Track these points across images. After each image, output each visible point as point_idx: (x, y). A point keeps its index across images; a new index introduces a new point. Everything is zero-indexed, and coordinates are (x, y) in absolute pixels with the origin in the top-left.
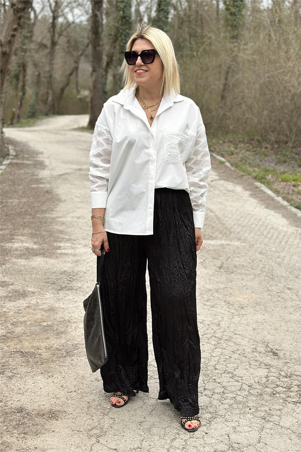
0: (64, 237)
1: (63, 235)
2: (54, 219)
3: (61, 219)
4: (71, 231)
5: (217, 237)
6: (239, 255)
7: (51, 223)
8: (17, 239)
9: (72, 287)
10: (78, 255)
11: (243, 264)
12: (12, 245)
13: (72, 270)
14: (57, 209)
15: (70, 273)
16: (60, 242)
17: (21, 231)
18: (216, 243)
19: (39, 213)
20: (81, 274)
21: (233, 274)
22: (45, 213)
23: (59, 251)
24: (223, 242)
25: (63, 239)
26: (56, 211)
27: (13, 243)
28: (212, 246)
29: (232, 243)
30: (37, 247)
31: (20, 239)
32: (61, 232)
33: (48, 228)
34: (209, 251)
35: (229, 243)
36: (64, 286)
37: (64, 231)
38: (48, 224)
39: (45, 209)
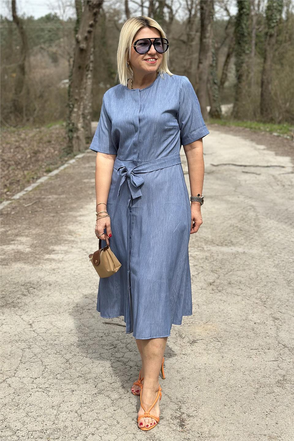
0: (68, 239)
1: (69, 236)
2: (76, 217)
3: (82, 218)
4: (82, 232)
5: (237, 242)
6: (246, 268)
7: (68, 222)
8: (18, 240)
9: (18, 303)
10: (64, 261)
11: (242, 279)
12: (6, 247)
13: (39, 280)
14: (88, 206)
15: (33, 284)
16: (60, 244)
17: (31, 231)
18: (230, 251)
19: (66, 211)
20: (45, 286)
21: (220, 294)
22: (71, 211)
23: (47, 256)
24: (240, 250)
25: (66, 240)
26: (86, 208)
27: (8, 246)
28: (223, 254)
29: (251, 251)
30: (30, 250)
31: (20, 240)
32: (71, 233)
33: (61, 227)
34: (214, 261)
35: (246, 251)
36: (11, 301)
37: (73, 232)
38: (64, 224)
39: (75, 205)
